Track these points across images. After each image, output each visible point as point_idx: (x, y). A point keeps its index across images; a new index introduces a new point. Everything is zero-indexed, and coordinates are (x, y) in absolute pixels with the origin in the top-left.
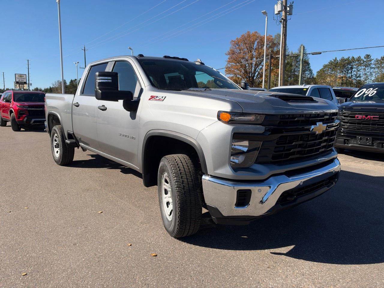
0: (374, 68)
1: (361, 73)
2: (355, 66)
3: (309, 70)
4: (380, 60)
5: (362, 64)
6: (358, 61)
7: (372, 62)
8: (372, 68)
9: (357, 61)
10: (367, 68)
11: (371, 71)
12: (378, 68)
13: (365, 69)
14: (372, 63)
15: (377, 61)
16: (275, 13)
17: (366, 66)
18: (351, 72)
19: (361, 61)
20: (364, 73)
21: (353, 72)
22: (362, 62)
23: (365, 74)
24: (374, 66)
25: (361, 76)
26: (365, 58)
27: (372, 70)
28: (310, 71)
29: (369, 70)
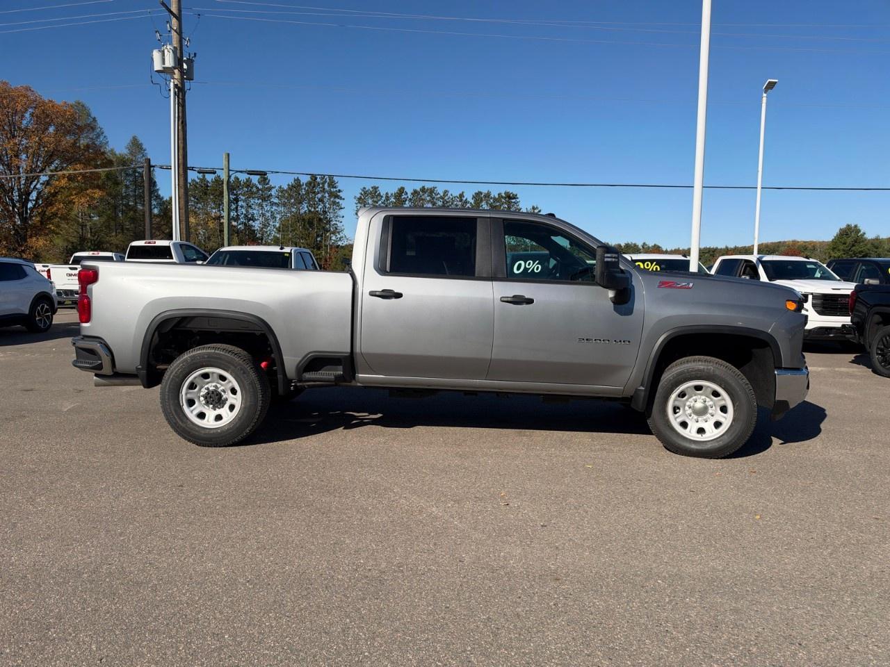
0: (277, 205)
1: (255, 212)
2: (243, 198)
3: (156, 197)
4: (286, 191)
5: (256, 193)
6: (248, 186)
7: (273, 192)
8: (273, 204)
9: (246, 187)
10: (264, 204)
11: (273, 210)
12: (284, 205)
13: (260, 205)
14: (273, 194)
15: (281, 190)
16: (155, 69)
17: (264, 199)
18: (237, 208)
19: (252, 188)
20: (260, 212)
21: (239, 208)
22: (254, 189)
23: (263, 215)
24: (276, 201)
25: (256, 218)
26: (259, 182)
27: (274, 207)
28: (158, 200)
29: (268, 208)
